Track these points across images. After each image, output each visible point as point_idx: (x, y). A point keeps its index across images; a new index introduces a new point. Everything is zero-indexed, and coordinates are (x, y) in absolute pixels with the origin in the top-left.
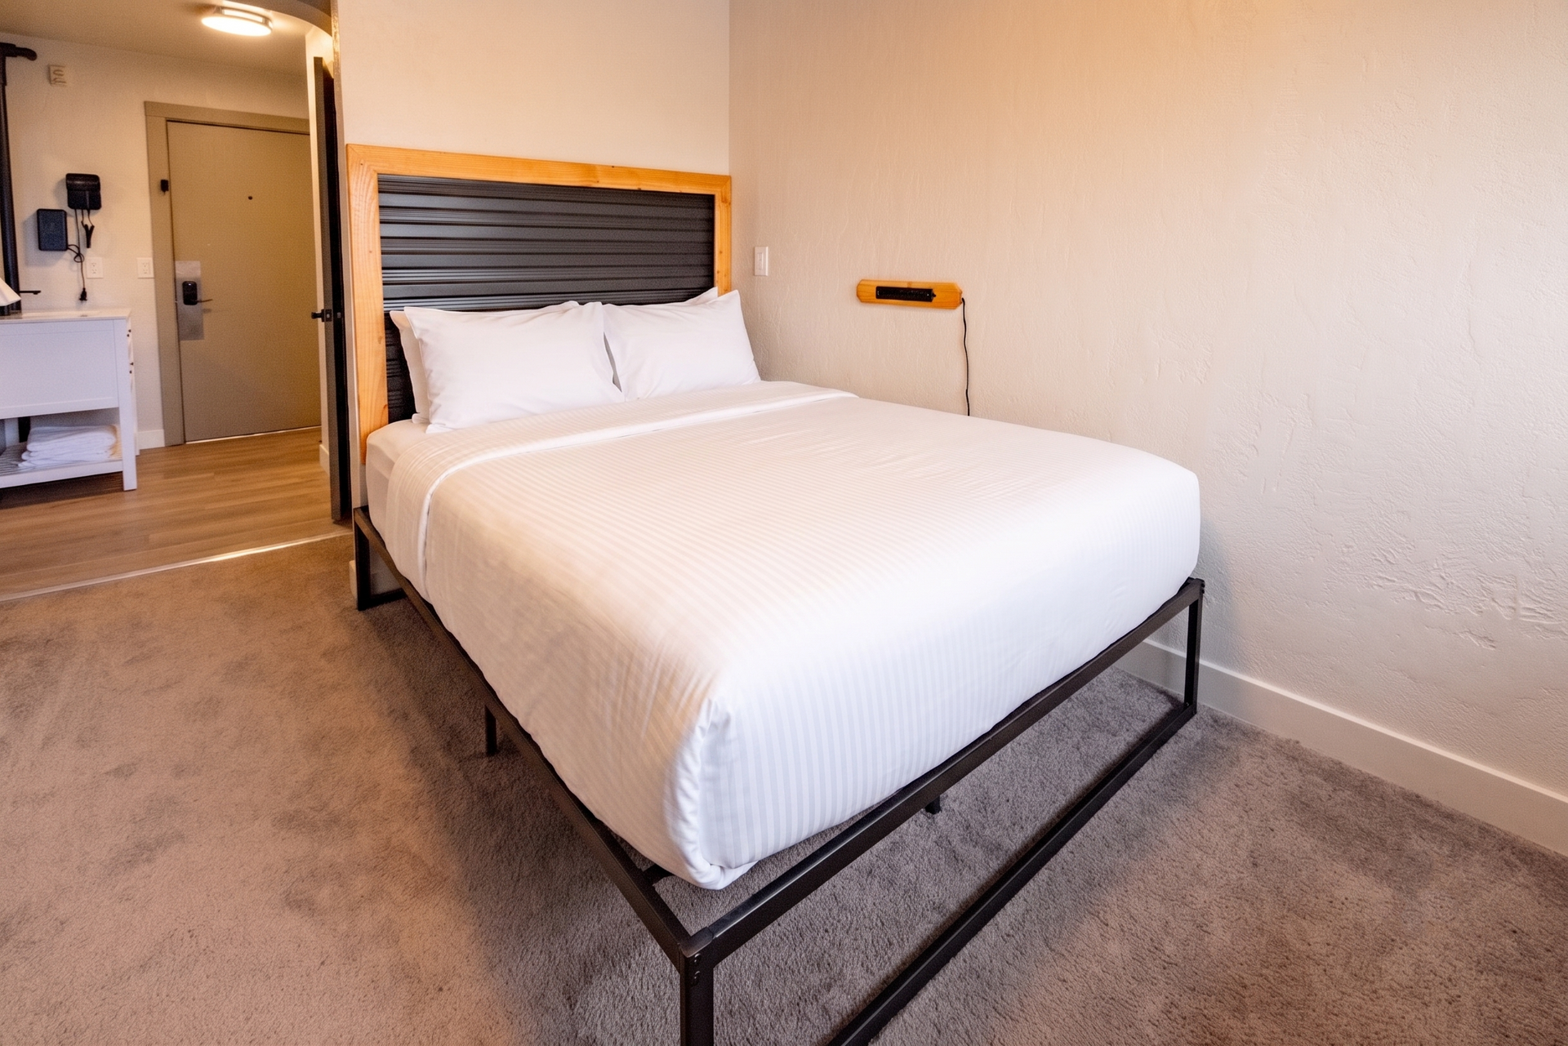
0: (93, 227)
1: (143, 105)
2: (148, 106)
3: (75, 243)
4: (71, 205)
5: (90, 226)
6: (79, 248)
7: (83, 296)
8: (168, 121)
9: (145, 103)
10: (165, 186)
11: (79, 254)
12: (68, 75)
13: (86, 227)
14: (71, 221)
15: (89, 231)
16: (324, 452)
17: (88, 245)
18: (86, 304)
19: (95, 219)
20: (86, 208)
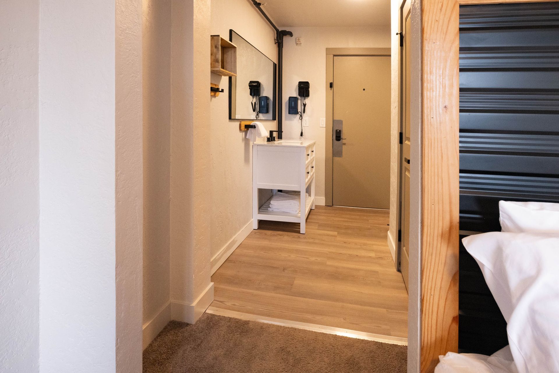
0: (306, 104)
1: (325, 49)
2: (327, 50)
3: (300, 111)
4: (299, 95)
5: (305, 103)
6: (301, 113)
7: (302, 135)
8: (334, 56)
9: (327, 49)
10: (331, 85)
11: (301, 116)
12: (302, 41)
13: (304, 104)
14: (299, 102)
15: (305, 105)
16: (392, 234)
17: (304, 112)
18: (302, 138)
19: (307, 101)
20: (304, 97)
